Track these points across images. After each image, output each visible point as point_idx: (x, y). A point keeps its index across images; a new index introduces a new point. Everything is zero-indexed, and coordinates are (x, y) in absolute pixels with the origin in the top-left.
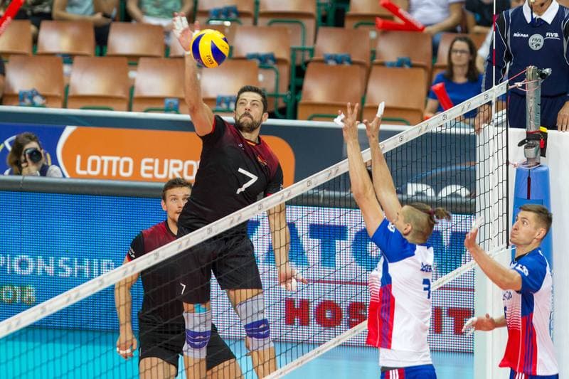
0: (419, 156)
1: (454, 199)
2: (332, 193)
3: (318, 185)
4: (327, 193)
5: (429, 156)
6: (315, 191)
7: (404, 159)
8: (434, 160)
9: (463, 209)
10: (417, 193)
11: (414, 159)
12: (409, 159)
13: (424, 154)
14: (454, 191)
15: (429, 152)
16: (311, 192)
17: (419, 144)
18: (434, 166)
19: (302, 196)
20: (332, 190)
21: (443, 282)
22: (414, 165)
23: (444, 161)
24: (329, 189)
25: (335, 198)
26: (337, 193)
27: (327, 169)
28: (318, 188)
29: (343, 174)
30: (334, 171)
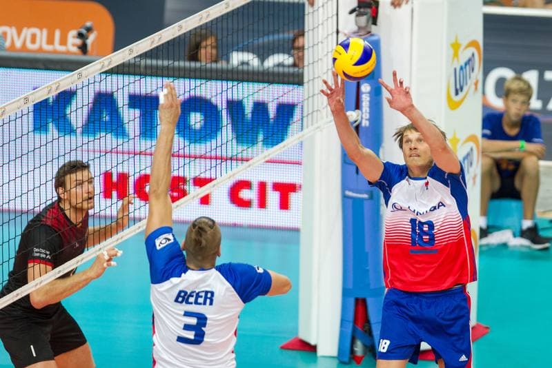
0: (246, 24)
1: (281, 69)
2: (154, 62)
3: (139, 53)
4: (149, 62)
5: (256, 25)
6: (137, 60)
7: (230, 26)
8: (261, 28)
9: (291, 80)
10: (243, 63)
11: (241, 27)
12: (235, 27)
13: (251, 22)
14: (281, 60)
15: (256, 19)
16: (133, 61)
17: (246, 11)
18: (261, 34)
19: (123, 65)
20: (154, 58)
21: (269, 155)
22: (240, 32)
23: (271, 29)
24: (151, 58)
25: (157, 67)
26: (160, 62)
27: (149, 37)
28: (141, 56)
29: (166, 43)
30: (157, 38)
